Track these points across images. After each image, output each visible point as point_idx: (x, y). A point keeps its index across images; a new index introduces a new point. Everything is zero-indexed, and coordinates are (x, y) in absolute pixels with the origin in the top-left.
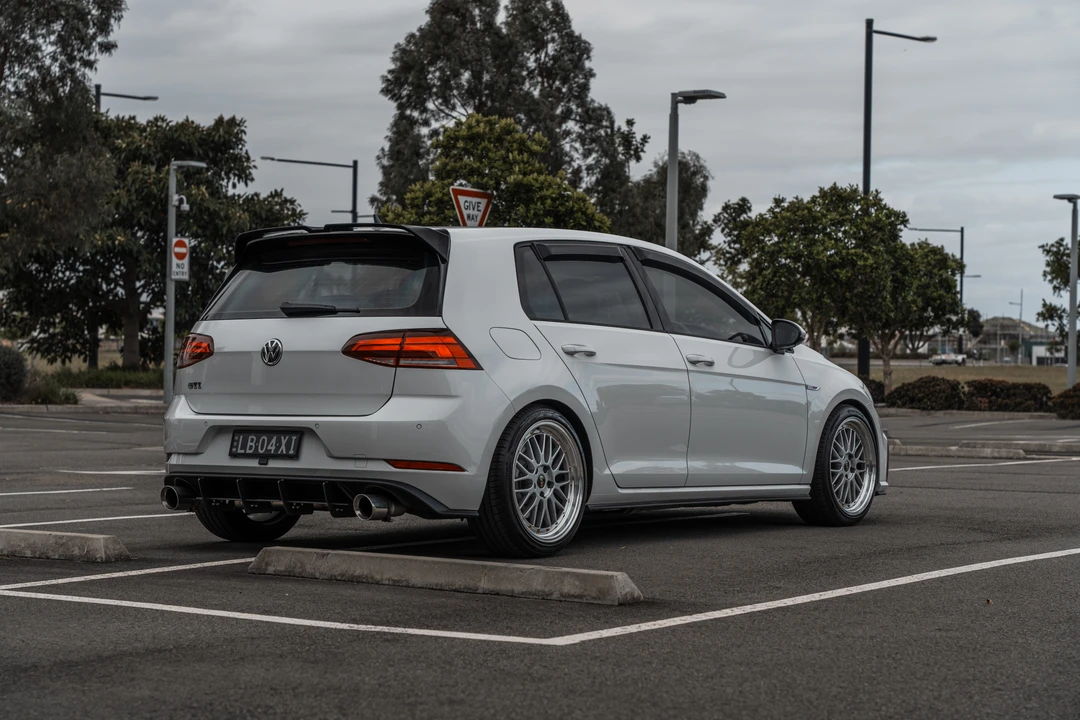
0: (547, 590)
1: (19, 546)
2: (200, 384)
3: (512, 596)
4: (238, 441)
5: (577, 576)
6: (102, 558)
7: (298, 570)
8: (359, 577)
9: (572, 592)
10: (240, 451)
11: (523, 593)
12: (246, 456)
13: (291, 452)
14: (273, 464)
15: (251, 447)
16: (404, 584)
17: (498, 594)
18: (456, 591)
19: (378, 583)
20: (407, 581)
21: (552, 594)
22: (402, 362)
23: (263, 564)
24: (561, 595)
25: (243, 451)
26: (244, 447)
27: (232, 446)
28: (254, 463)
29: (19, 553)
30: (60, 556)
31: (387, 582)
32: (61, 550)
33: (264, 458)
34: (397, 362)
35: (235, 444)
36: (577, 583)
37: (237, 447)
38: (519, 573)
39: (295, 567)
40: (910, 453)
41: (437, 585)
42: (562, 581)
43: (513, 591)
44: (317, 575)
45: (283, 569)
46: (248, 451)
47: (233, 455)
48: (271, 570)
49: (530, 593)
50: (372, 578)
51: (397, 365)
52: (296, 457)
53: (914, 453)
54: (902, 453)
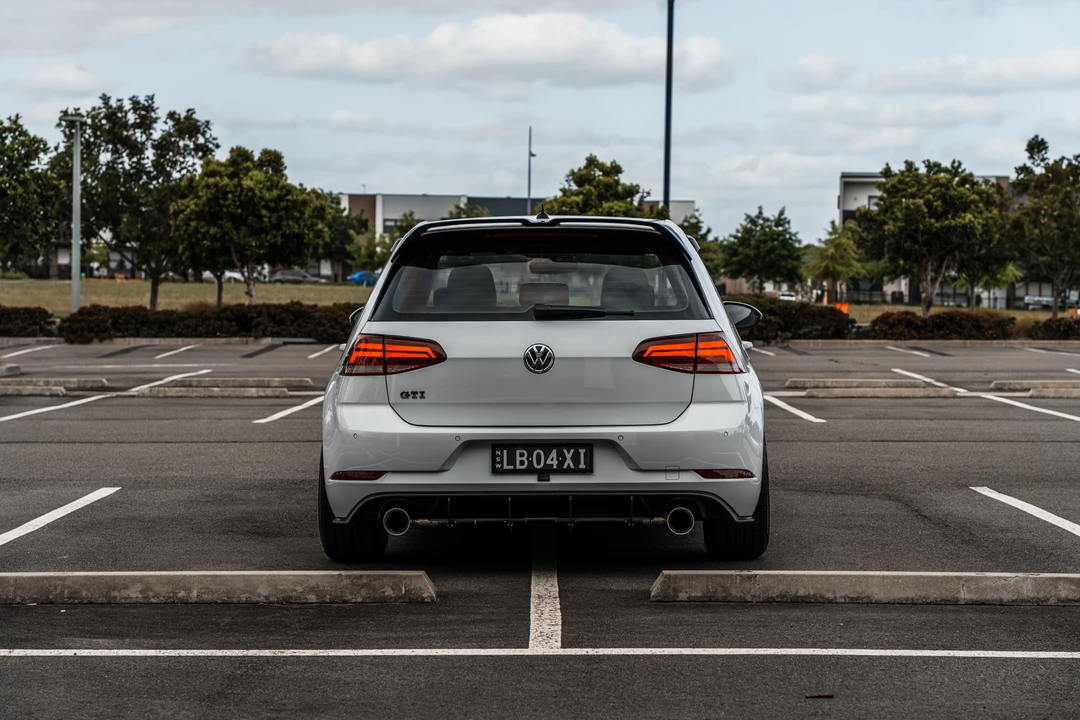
0: (1041, 595)
1: (296, 591)
2: (422, 393)
3: (1001, 605)
4: (502, 456)
5: (1071, 580)
6: (431, 597)
7: (720, 595)
8: (805, 597)
9: (1071, 596)
10: (506, 467)
11: (1013, 601)
12: (516, 472)
13: (582, 466)
14: (556, 480)
15: (522, 463)
16: (865, 600)
17: (984, 604)
18: (931, 603)
19: (830, 602)
20: (868, 597)
21: (1048, 600)
22: (700, 367)
23: (671, 591)
24: (1059, 600)
25: (512, 467)
26: (512, 461)
27: (494, 462)
28: (532, 480)
29: (297, 598)
30: (364, 598)
31: (843, 600)
32: (364, 592)
33: (545, 473)
34: (695, 367)
35: (498, 459)
36: (1073, 588)
37: (502, 462)
38: (1003, 581)
39: (715, 592)
40: (169, 394)
41: (907, 599)
42: (1056, 587)
43: (1001, 600)
44: (749, 598)
45: (699, 594)
46: (518, 467)
47: (496, 471)
48: (683, 596)
49: (1022, 601)
50: (822, 597)
51: (695, 372)
52: (589, 470)
53: (174, 395)
54: (161, 395)
